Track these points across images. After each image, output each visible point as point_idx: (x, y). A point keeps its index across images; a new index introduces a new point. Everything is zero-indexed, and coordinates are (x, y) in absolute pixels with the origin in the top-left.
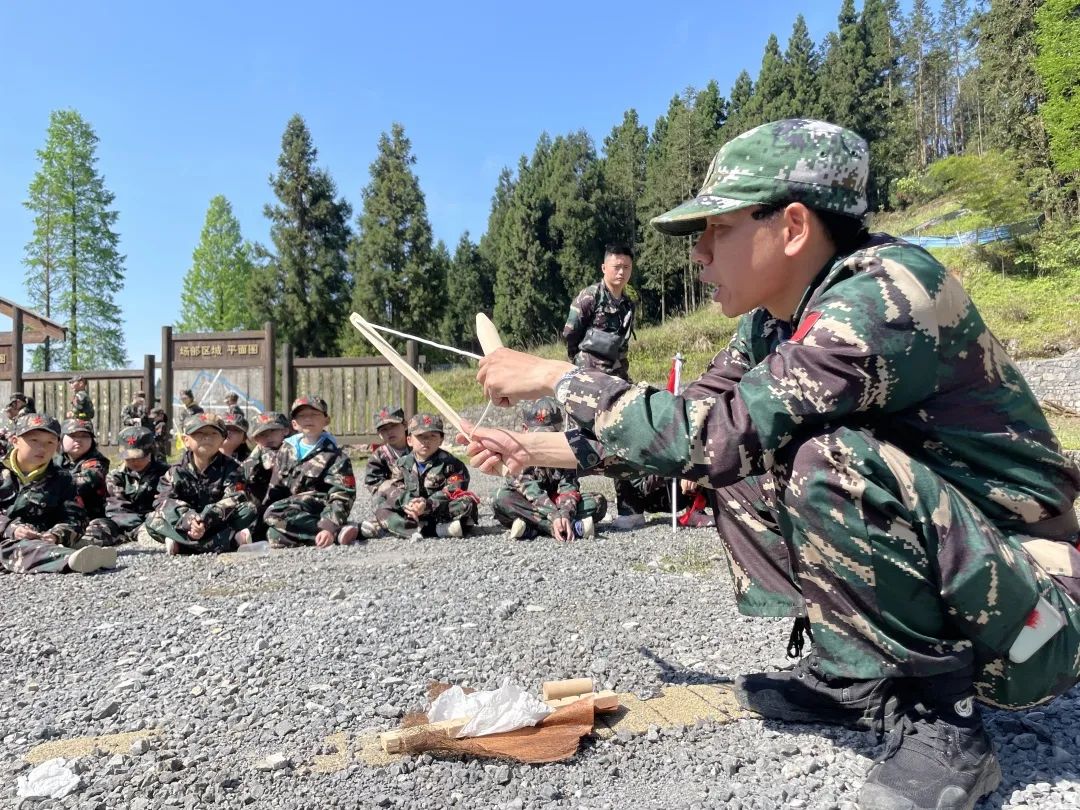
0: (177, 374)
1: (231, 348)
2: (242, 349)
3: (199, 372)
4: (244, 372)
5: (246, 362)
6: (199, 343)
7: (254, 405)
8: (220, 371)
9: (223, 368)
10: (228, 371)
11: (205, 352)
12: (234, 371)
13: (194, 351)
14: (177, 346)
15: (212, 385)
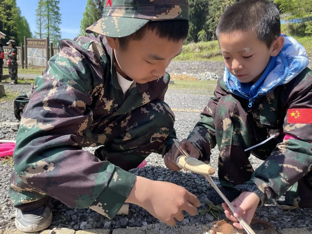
0: (28, 49)
1: (39, 43)
2: (42, 43)
3: (33, 48)
4: (42, 49)
5: (42, 47)
6: (32, 41)
7: (44, 58)
8: (37, 49)
9: (38, 48)
10: (39, 49)
11: (34, 43)
12: (40, 49)
13: (31, 43)
14: (28, 41)
15: (35, 52)
